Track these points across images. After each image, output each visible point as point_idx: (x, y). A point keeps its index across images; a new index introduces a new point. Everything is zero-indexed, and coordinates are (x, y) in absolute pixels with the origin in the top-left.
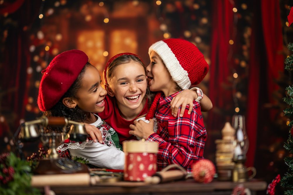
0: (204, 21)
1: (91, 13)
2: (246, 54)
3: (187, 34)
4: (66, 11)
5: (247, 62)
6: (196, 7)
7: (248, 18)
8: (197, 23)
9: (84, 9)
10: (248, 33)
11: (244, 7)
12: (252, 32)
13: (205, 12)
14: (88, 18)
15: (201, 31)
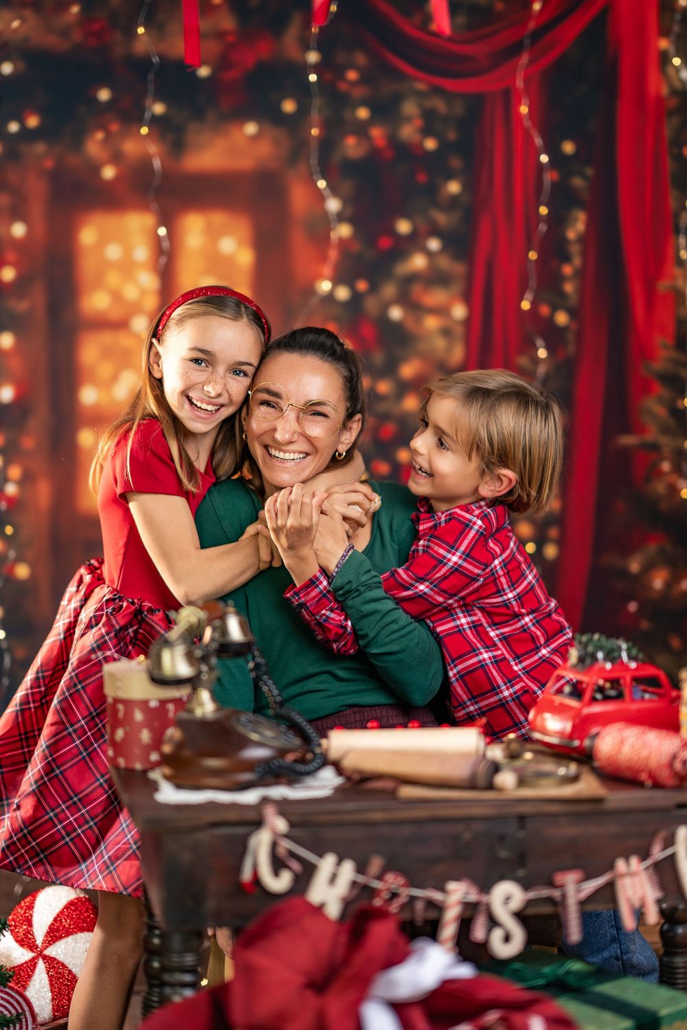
0: (454, 187)
1: (117, 158)
2: (569, 288)
3: (404, 227)
4: (40, 148)
5: (573, 313)
6: (430, 144)
7: (578, 182)
8: (432, 193)
9: (95, 145)
10: (578, 226)
11: (568, 148)
12: (589, 224)
13: (456, 163)
14: (109, 173)
15: (442, 218)
